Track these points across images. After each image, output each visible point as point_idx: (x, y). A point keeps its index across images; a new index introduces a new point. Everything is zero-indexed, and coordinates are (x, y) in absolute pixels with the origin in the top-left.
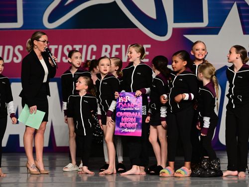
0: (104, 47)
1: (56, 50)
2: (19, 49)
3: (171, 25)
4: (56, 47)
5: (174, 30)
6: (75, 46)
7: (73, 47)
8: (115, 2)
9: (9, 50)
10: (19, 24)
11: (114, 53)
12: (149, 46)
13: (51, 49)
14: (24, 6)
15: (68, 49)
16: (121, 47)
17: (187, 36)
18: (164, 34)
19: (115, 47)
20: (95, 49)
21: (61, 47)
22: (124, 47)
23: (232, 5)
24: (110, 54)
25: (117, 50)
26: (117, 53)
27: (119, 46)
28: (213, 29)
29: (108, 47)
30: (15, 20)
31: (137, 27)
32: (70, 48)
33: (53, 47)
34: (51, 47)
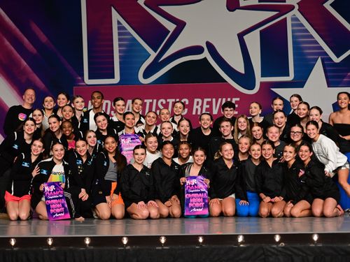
0: (196, 100)
1: (151, 104)
3: (259, 79)
4: (151, 101)
5: (262, 84)
6: (168, 100)
7: (166, 101)
8: (205, 58)
9: (107, 104)
10: (117, 80)
11: (206, 106)
12: (238, 99)
13: (146, 103)
14: (121, 63)
15: (162, 103)
16: (212, 100)
17: (273, 89)
18: (252, 88)
19: (206, 100)
20: (187, 103)
21: (155, 101)
22: (214, 100)
23: (317, 60)
24: (202, 107)
25: (208, 103)
26: (208, 106)
27: (210, 100)
28: (299, 82)
29: (200, 100)
30: (112, 76)
31: (226, 81)
32: (164, 102)
33: (148, 101)
34: (146, 101)
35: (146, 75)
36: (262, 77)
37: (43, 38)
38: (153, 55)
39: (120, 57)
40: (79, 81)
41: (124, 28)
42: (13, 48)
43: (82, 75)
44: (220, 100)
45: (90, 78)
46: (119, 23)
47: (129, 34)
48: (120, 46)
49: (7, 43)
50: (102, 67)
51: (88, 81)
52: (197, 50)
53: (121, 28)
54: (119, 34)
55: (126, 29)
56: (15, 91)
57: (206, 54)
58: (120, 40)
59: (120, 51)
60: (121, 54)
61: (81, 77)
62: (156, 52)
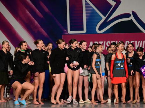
0: (126, 42)
1: (103, 44)
4: (103, 42)
7: (111, 42)
8: (132, 19)
10: (85, 31)
14: (87, 23)
15: (108, 43)
16: (135, 42)
21: (105, 42)
22: (136, 42)
27: (134, 42)
29: (129, 42)
30: (82, 30)
31: (143, 32)
32: (110, 43)
33: (101, 42)
35: (100, 29)
37: (46, 10)
38: (104, 18)
39: (87, 19)
40: (65, 32)
41: (88, 4)
42: (30, 15)
43: (67, 29)
44: (139, 41)
45: (71, 30)
46: (86, 1)
47: (91, 7)
48: (86, 13)
49: (28, 12)
50: (77, 25)
51: (69, 32)
52: (127, 15)
53: (87, 4)
54: (86, 7)
55: (90, 5)
56: (32, 38)
57: (132, 18)
58: (86, 10)
59: (86, 16)
60: (87, 18)
61: (66, 30)
62: (105, 17)
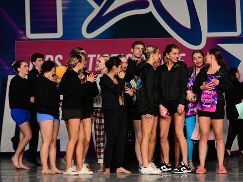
2: (59, 59)
3: (205, 34)
4: (95, 56)
5: (208, 39)
7: (110, 55)
8: (151, 12)
10: (59, 34)
12: (184, 55)
13: (89, 58)
14: (64, 17)
17: (219, 45)
18: (198, 43)
30: (55, 31)
31: (172, 37)
33: (91, 57)
34: (89, 56)
35: (90, 29)
36: (208, 32)
38: (97, 9)
39: (63, 11)
40: (21, 35)
43: (24, 29)
45: (32, 32)
50: (44, 22)
51: (30, 35)
57: (151, 9)
59: (63, 5)
60: (64, 8)
61: (22, 31)
62: (100, 6)
